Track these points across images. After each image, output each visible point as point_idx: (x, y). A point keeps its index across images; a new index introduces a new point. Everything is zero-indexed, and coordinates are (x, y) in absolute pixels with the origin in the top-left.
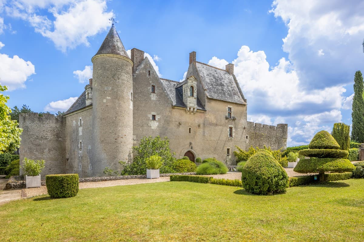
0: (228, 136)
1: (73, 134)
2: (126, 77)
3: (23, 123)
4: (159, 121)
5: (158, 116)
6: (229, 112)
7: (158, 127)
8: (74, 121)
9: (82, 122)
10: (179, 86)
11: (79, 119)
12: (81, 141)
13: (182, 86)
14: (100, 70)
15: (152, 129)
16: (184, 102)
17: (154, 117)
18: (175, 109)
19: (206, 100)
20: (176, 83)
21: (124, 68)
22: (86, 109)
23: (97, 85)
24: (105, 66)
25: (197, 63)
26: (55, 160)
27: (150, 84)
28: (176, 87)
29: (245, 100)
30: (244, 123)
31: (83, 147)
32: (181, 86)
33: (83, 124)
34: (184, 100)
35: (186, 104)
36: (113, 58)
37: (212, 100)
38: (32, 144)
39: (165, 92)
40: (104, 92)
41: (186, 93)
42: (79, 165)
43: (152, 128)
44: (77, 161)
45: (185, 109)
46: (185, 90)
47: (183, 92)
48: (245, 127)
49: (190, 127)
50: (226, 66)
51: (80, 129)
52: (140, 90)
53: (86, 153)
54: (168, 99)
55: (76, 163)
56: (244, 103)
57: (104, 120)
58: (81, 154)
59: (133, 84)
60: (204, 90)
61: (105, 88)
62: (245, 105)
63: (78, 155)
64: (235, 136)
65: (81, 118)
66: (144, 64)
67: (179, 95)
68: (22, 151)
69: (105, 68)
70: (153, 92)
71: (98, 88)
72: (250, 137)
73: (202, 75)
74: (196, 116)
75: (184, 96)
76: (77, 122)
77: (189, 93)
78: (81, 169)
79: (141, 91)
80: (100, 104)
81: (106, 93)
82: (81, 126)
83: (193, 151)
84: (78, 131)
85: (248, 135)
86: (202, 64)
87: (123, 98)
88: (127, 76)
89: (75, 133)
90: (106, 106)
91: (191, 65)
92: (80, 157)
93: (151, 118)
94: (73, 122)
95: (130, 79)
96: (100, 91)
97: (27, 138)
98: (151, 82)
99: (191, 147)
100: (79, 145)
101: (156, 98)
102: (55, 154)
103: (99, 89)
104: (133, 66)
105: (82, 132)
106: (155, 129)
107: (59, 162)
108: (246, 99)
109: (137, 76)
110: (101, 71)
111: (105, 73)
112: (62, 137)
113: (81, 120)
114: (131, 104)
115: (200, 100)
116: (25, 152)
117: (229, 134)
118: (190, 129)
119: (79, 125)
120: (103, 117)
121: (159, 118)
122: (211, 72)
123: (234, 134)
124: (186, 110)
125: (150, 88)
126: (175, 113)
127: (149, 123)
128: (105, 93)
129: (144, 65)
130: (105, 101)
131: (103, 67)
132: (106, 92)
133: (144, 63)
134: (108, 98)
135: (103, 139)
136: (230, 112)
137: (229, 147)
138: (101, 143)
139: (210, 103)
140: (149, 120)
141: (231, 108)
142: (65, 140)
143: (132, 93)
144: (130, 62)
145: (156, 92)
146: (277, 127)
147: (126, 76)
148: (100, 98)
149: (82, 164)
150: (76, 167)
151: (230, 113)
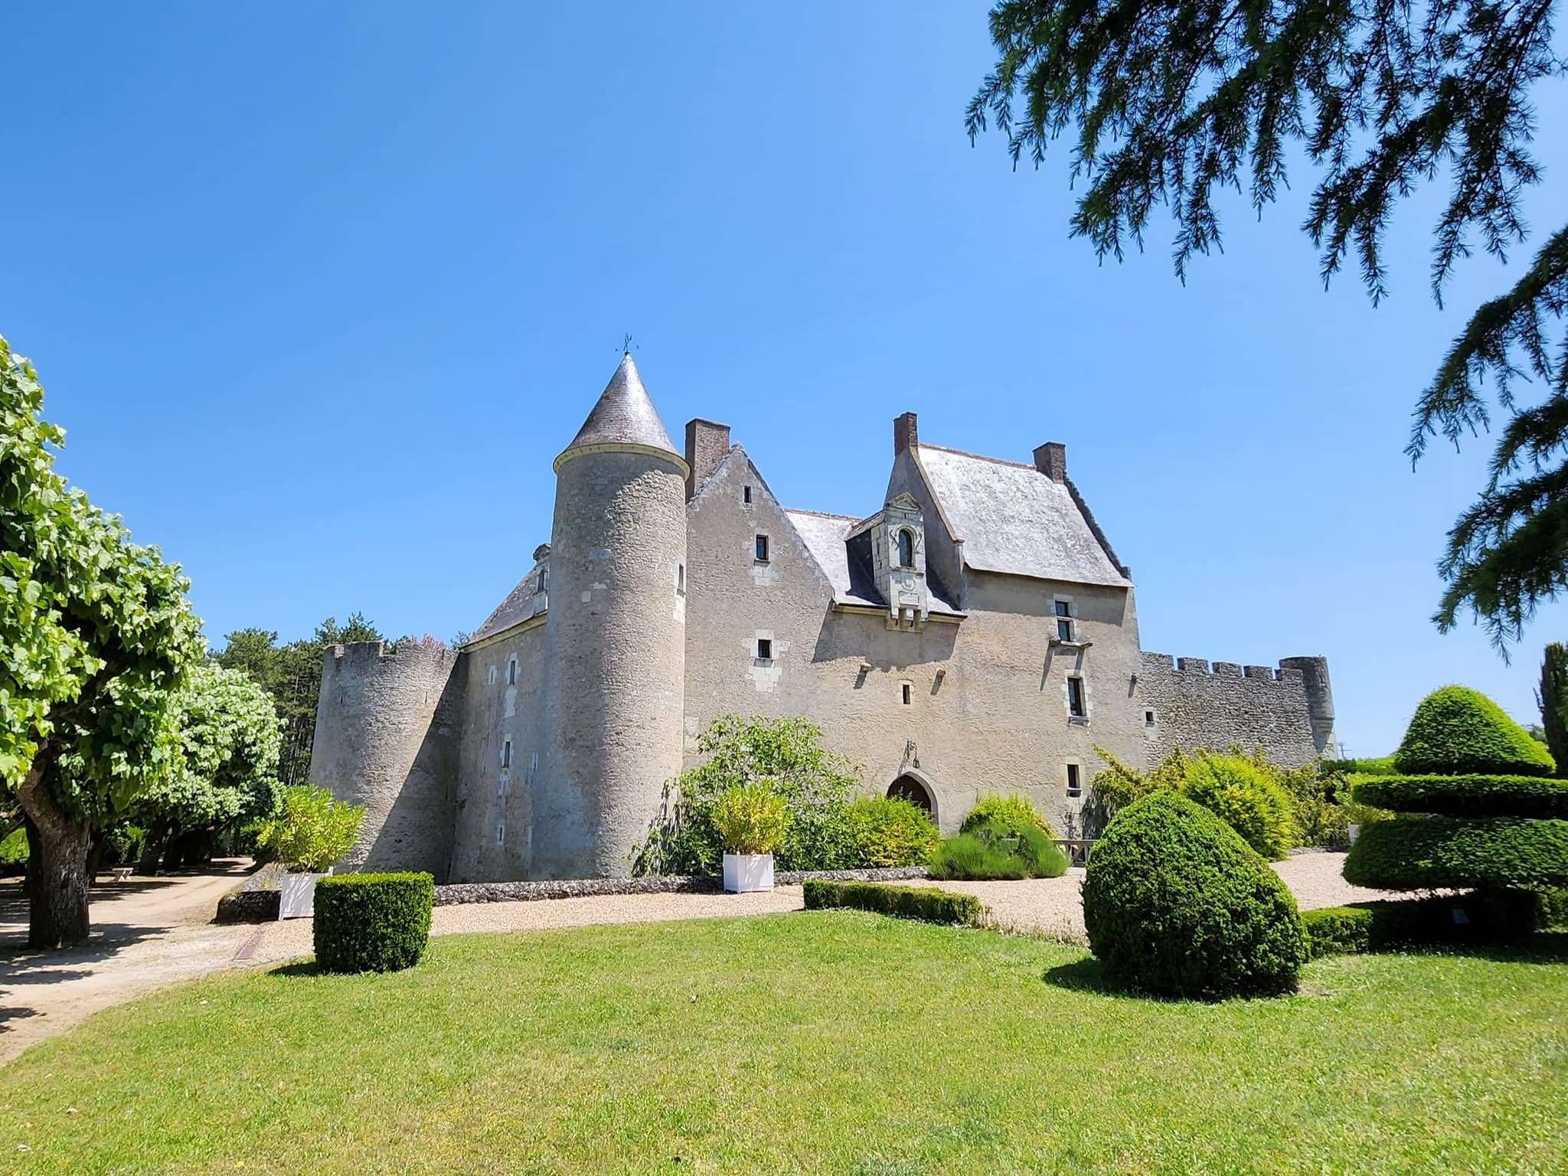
0: (1065, 713)
1: (488, 713)
2: (663, 512)
3: (332, 676)
4: (784, 661)
5: (779, 643)
6: (1061, 618)
7: (780, 683)
8: (493, 668)
9: (518, 670)
10: (858, 532)
11: (509, 660)
12: (508, 738)
13: (869, 531)
14: (576, 495)
15: (760, 694)
16: (879, 587)
17: (764, 647)
18: (844, 616)
19: (965, 577)
20: (848, 523)
21: (657, 485)
22: (533, 625)
23: (565, 545)
24: (592, 482)
25: (920, 450)
26: (419, 808)
27: (751, 530)
28: (849, 534)
29: (1124, 572)
30: (1128, 660)
31: (513, 762)
32: (866, 531)
33: (521, 675)
34: (877, 581)
35: (884, 593)
36: (619, 455)
37: (987, 578)
38: (350, 750)
39: (807, 554)
40: (583, 568)
41: (882, 557)
42: (496, 829)
43: (759, 688)
44: (491, 812)
45: (881, 612)
46: (878, 545)
47: (874, 552)
48: (1137, 675)
49: (907, 683)
50: (1034, 451)
51: (511, 694)
52: (714, 554)
53: (523, 784)
54: (817, 579)
55: (486, 820)
56: (1123, 582)
57: (579, 664)
58: (505, 785)
59: (688, 533)
60: (954, 542)
61: (591, 553)
62: (1124, 590)
63: (497, 792)
64: (1094, 713)
65: (514, 657)
66: (730, 466)
67: (858, 565)
68: (318, 773)
69: (593, 488)
70: (763, 556)
71: (567, 556)
72: (1162, 717)
73: (942, 489)
74: (928, 640)
75: (876, 566)
76: (501, 669)
77: (895, 557)
78: (502, 843)
79: (717, 557)
80: (570, 608)
81: (591, 572)
82: (512, 682)
83: (919, 774)
84: (501, 701)
85: (1150, 709)
86: (942, 452)
87: (649, 583)
88: (666, 510)
89: (494, 709)
90: (591, 616)
91: (902, 456)
92: (500, 797)
93: (755, 652)
94: (488, 671)
95: (674, 519)
96: (573, 563)
97: (339, 726)
98: (752, 524)
99: (912, 758)
100: (503, 753)
101: (773, 580)
102: (420, 786)
103: (569, 559)
104: (687, 475)
105: (514, 706)
106: (771, 691)
107: (431, 815)
108: (1126, 568)
109: (704, 507)
110: (579, 500)
111: (591, 506)
112: (450, 723)
113: (514, 662)
114: (680, 603)
115: (941, 578)
116: (326, 776)
117: (1067, 705)
118: (906, 688)
119: (508, 683)
120: (578, 656)
121: (782, 649)
122: (978, 476)
123: (1089, 706)
124: (888, 617)
125: (752, 546)
126: (845, 632)
127: (746, 672)
128: (590, 569)
129: (728, 468)
130: (586, 597)
131: (585, 487)
132: (594, 568)
133: (730, 463)
134: (597, 586)
135: (574, 731)
136: (1067, 619)
137: (1077, 758)
138: (566, 748)
139: (978, 587)
140: (744, 658)
141: (1066, 604)
142: (460, 733)
143: (684, 565)
144: (676, 463)
145: (771, 557)
146: (1277, 672)
147: (661, 509)
148: (573, 589)
149: (506, 824)
150: (485, 836)
151: (1067, 623)
